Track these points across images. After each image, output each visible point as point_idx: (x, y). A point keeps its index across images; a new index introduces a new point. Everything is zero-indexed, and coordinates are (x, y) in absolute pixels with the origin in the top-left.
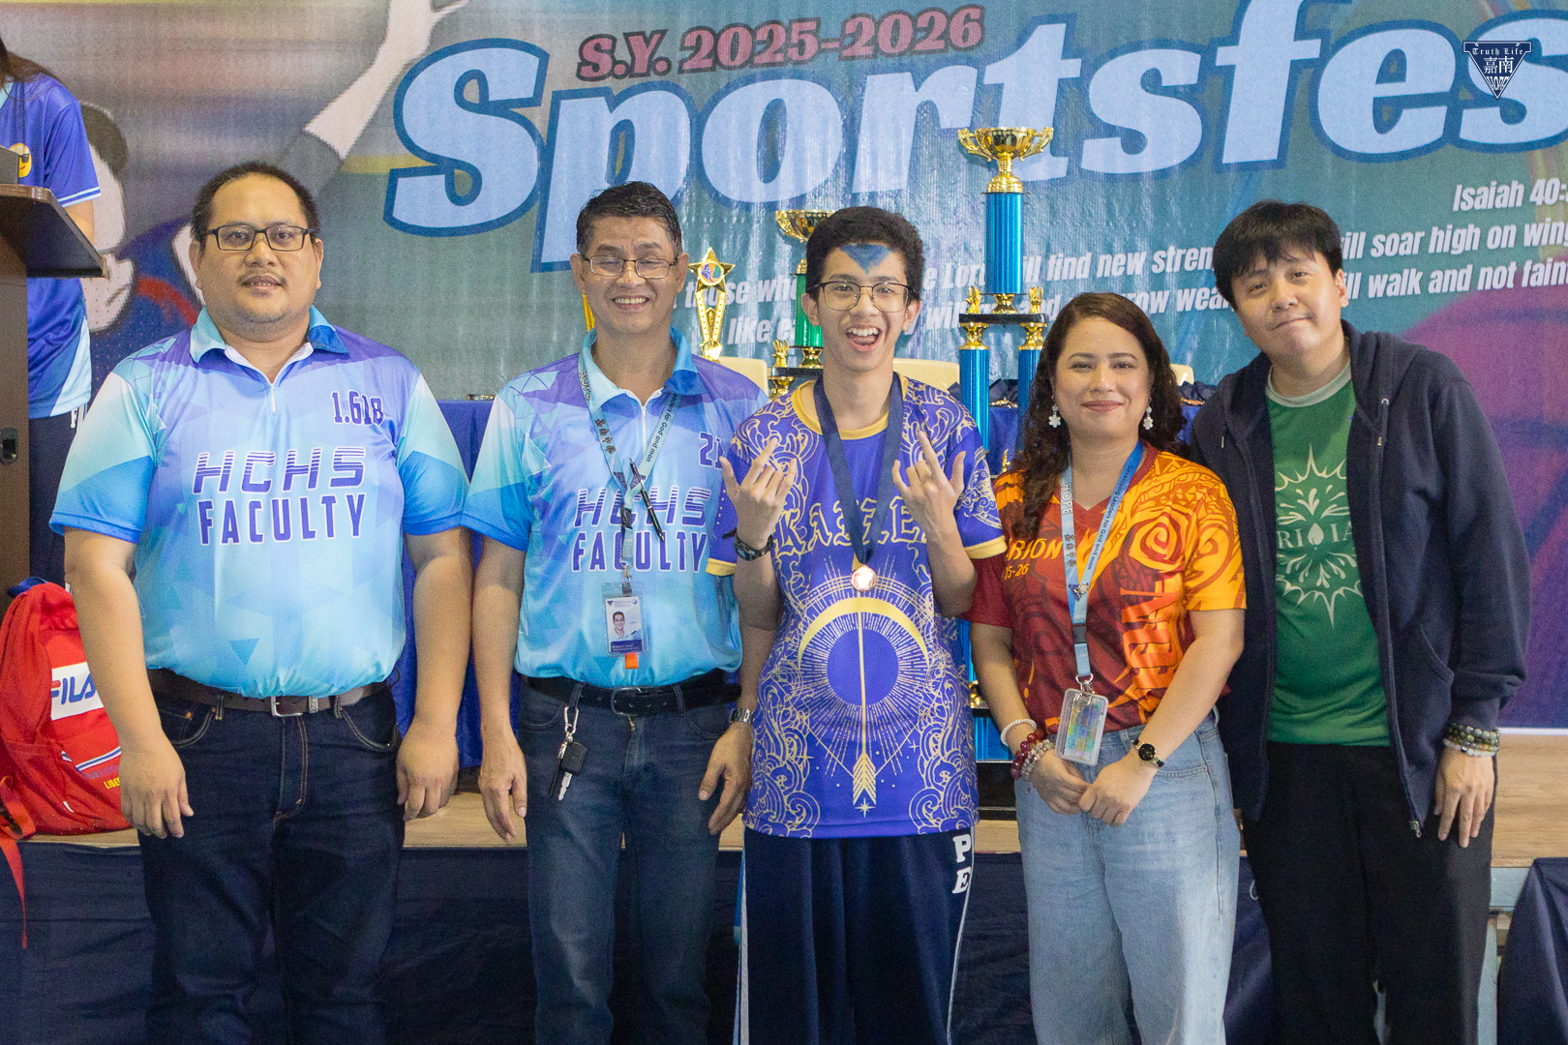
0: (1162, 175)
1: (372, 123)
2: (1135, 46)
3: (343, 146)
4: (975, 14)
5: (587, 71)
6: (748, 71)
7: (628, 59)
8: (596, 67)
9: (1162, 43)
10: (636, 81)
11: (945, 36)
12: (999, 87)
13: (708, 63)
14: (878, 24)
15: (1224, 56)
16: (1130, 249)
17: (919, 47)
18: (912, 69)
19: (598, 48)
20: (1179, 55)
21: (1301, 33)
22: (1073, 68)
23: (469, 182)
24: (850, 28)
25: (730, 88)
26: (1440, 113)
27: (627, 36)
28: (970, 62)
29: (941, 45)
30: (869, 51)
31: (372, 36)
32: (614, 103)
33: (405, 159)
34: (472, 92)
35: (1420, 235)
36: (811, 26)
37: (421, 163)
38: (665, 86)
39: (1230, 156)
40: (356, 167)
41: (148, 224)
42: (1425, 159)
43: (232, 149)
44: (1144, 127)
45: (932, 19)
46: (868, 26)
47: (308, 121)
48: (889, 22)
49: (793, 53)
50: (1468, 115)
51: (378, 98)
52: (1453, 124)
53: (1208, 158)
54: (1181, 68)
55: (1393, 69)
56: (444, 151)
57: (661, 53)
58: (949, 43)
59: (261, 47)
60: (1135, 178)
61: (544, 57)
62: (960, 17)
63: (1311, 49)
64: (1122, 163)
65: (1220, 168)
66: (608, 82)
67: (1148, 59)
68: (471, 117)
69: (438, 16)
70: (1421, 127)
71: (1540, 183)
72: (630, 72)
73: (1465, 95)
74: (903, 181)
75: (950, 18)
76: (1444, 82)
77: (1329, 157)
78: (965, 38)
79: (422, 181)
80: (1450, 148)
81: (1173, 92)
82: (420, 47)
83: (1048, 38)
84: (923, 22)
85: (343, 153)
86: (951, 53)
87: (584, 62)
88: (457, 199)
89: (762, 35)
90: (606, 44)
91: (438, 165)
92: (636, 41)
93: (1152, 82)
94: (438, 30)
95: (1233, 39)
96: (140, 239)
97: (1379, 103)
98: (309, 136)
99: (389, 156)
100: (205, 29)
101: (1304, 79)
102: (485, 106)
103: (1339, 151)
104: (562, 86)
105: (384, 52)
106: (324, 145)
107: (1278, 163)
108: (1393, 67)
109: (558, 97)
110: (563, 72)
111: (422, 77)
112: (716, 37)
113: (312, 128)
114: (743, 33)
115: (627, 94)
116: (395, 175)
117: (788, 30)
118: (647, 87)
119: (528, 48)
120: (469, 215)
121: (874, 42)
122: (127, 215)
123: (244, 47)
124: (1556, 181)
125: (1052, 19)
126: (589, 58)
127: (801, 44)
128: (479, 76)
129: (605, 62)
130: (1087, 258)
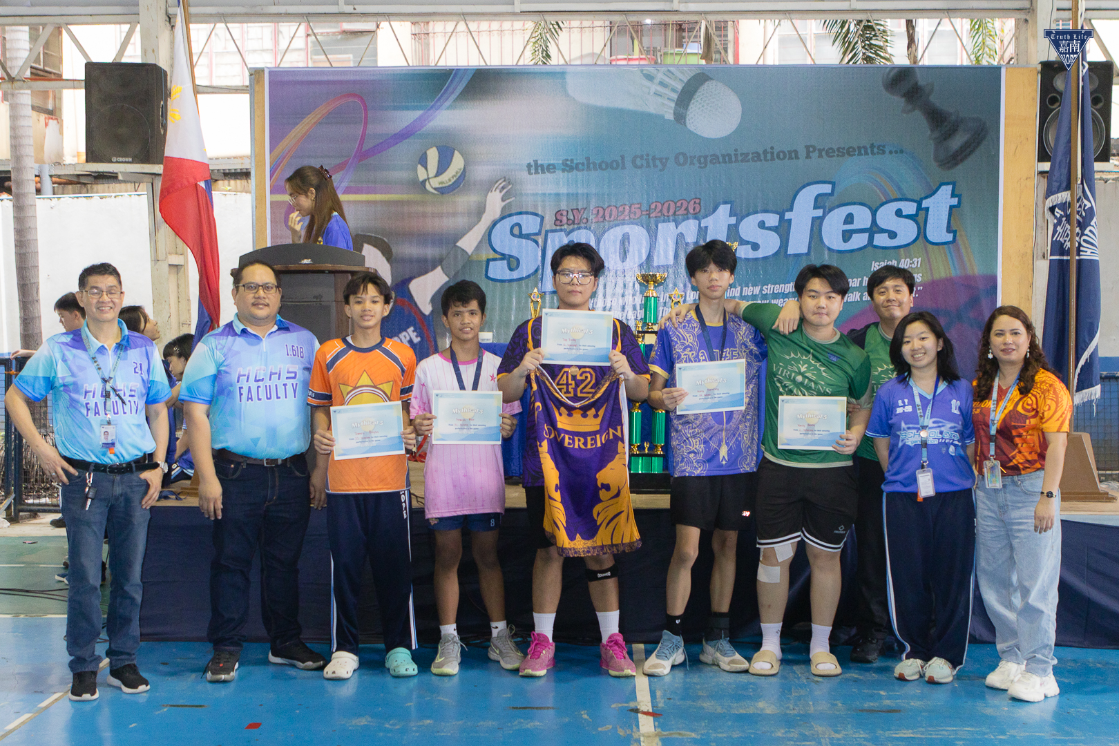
0: (765, 258)
1: (480, 242)
2: (756, 212)
3: (470, 250)
4: (697, 201)
5: (558, 223)
6: (616, 222)
7: (572, 218)
8: (561, 221)
9: (766, 211)
10: (576, 226)
11: (687, 209)
12: (706, 227)
13: (602, 220)
14: (663, 205)
15: (788, 216)
16: (754, 285)
17: (677, 213)
18: (674, 220)
19: (562, 215)
20: (771, 215)
21: (816, 207)
22: (733, 220)
23: (515, 264)
24: (653, 206)
25: (609, 229)
26: (866, 235)
27: (572, 210)
28: (696, 218)
29: (685, 212)
30: (659, 214)
31: (480, 211)
32: (568, 234)
33: (492, 255)
34: (516, 231)
35: (859, 279)
36: (639, 206)
37: (498, 256)
38: (586, 228)
39: (790, 252)
40: (475, 258)
41: (400, 279)
42: (861, 252)
43: (430, 252)
44: (759, 242)
45: (682, 203)
46: (659, 206)
47: (457, 241)
48: (666, 205)
49: (632, 216)
50: (876, 236)
51: (483, 233)
52: (871, 239)
53: (782, 253)
54: (772, 220)
55: (849, 220)
56: (507, 252)
57: (585, 216)
58: (688, 212)
59: (440, 215)
60: (756, 259)
61: (542, 218)
62: (692, 202)
63: (819, 213)
64: (752, 254)
65: (787, 256)
66: (566, 227)
67: (760, 217)
68: (516, 239)
69: (504, 204)
70: (859, 241)
71: (903, 260)
72: (573, 223)
73: (875, 229)
74: (671, 261)
75: (689, 203)
76: (868, 224)
77: (826, 252)
78: (694, 210)
79: (499, 263)
80: (870, 248)
81: (770, 228)
82: (497, 215)
83: (724, 210)
84: (679, 204)
85: (470, 254)
86: (690, 216)
87: (557, 220)
88: (511, 269)
89: (621, 209)
90: (565, 213)
91: (503, 257)
92: (575, 212)
93: (762, 225)
94: (503, 209)
95: (791, 209)
96: (397, 285)
97: (844, 232)
98: (458, 247)
99: (486, 254)
100: (420, 209)
101: (817, 223)
102: (521, 236)
103: (829, 249)
104: (548, 228)
105: (485, 217)
106: (463, 250)
107: (808, 254)
108: (849, 219)
109: (547, 232)
110: (549, 223)
111: (498, 226)
112: (604, 210)
113: (458, 244)
114: (614, 209)
115: (573, 230)
116: (488, 261)
117: (630, 207)
118: (579, 228)
119: (536, 215)
120: (515, 275)
121: (661, 211)
122: (392, 275)
123: (434, 215)
124: (908, 260)
125: (725, 203)
126: (558, 218)
127: (635, 213)
128: (519, 225)
129: (564, 219)
130: (739, 288)
